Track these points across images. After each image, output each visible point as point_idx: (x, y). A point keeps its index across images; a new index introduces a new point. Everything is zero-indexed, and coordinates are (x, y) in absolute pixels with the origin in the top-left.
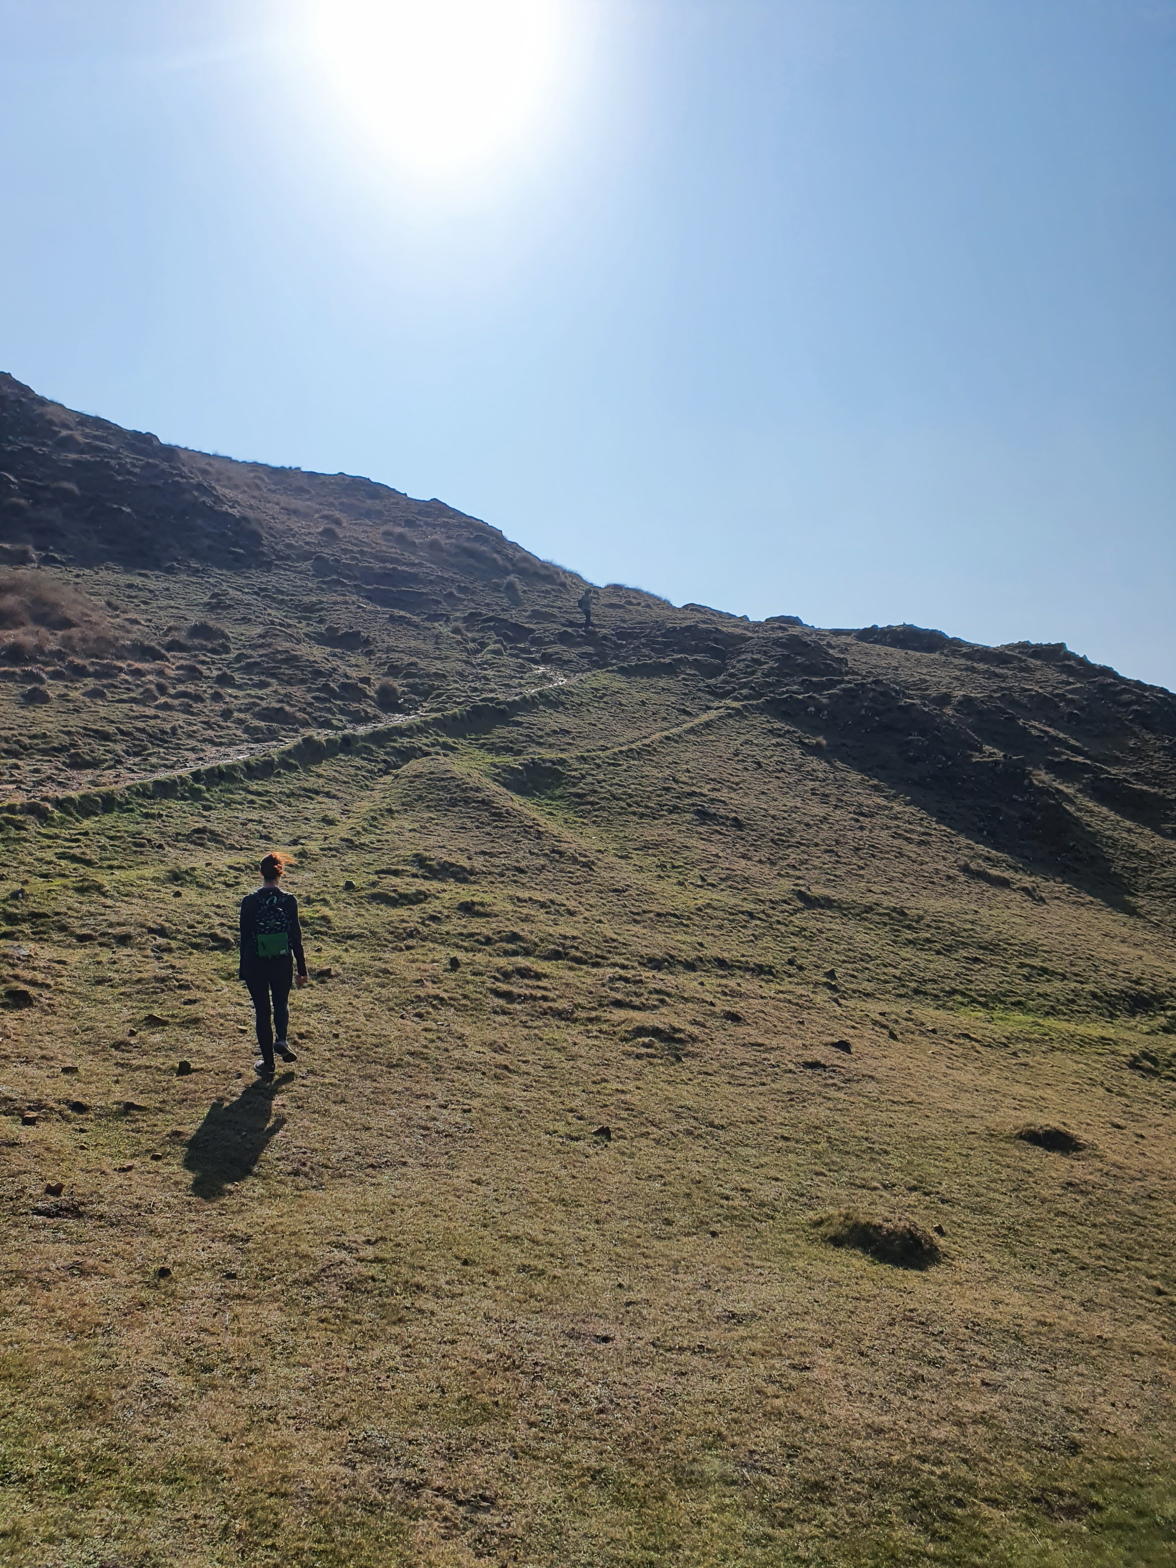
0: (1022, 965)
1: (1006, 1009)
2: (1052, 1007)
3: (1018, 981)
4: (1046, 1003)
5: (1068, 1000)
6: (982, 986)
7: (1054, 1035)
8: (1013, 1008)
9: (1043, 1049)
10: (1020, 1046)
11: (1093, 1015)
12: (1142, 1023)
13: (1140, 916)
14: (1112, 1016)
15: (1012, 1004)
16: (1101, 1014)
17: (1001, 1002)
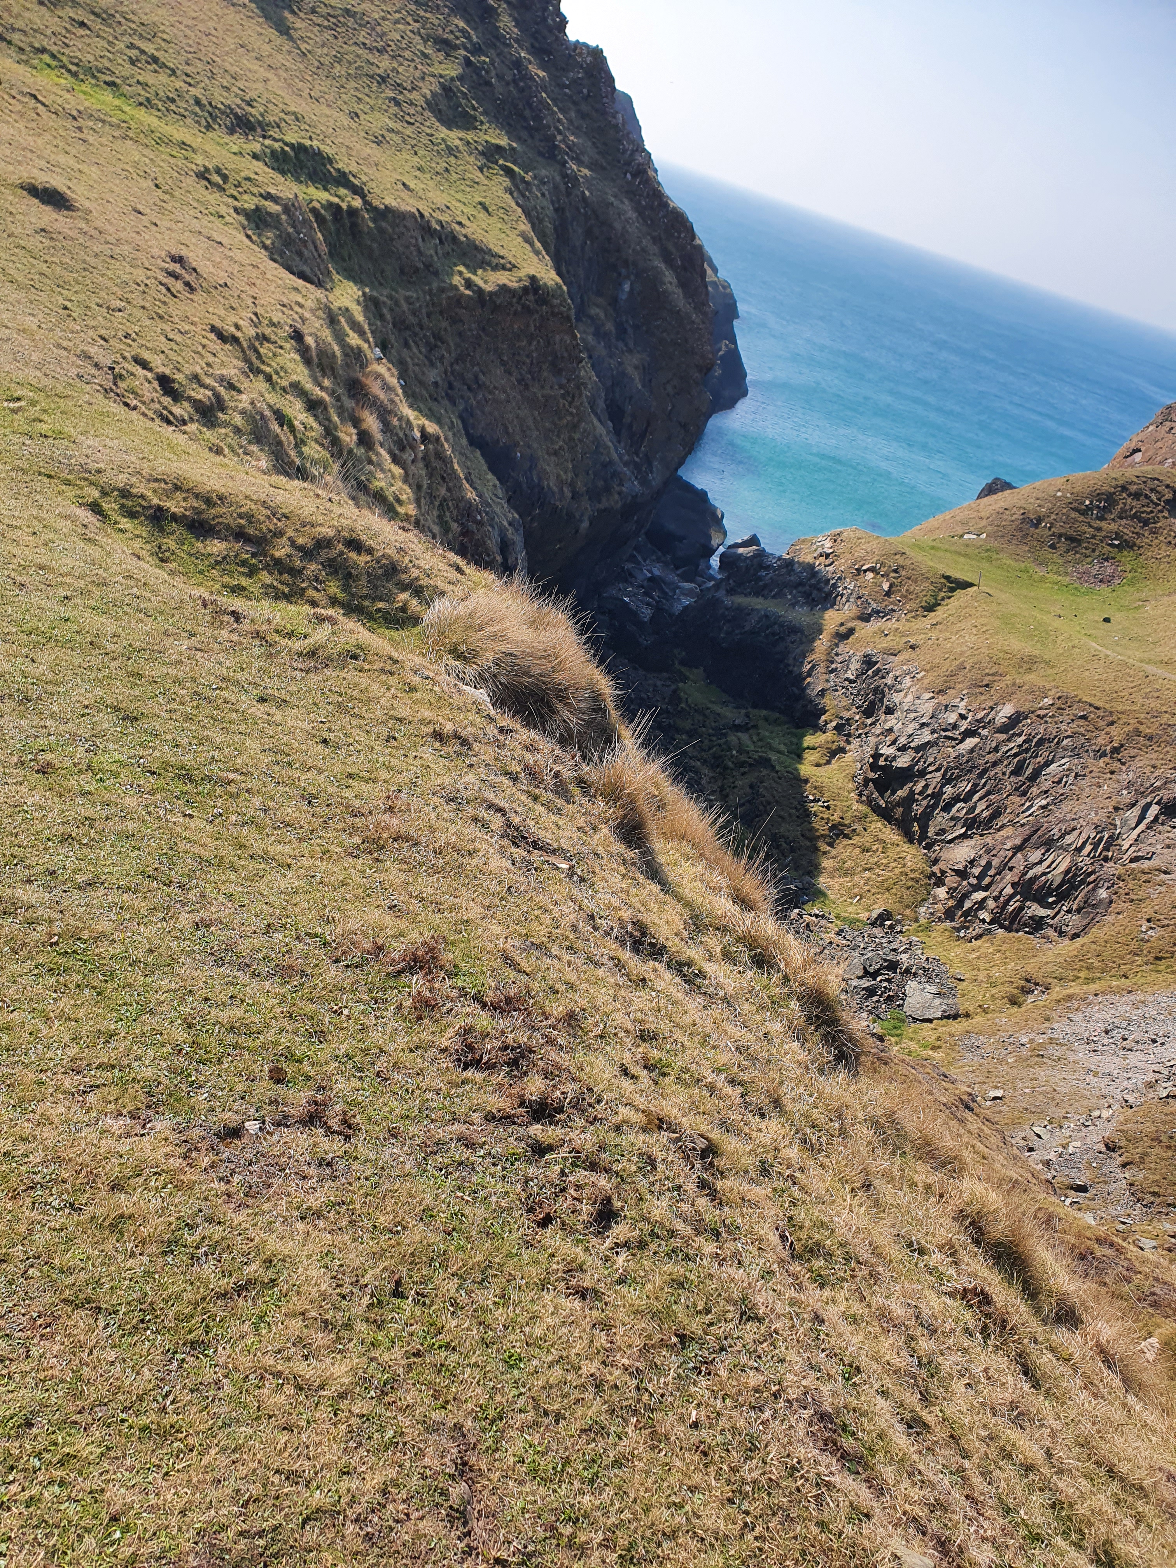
0: (132, 46)
1: (98, 86)
2: (148, 100)
3: (120, 61)
4: (143, 93)
5: (168, 97)
6: (78, 54)
7: (133, 125)
8: (105, 87)
9: (115, 134)
10: (91, 124)
11: (188, 121)
12: (236, 142)
13: (291, 38)
14: (208, 127)
15: (105, 83)
16: (197, 122)
17: (94, 77)
